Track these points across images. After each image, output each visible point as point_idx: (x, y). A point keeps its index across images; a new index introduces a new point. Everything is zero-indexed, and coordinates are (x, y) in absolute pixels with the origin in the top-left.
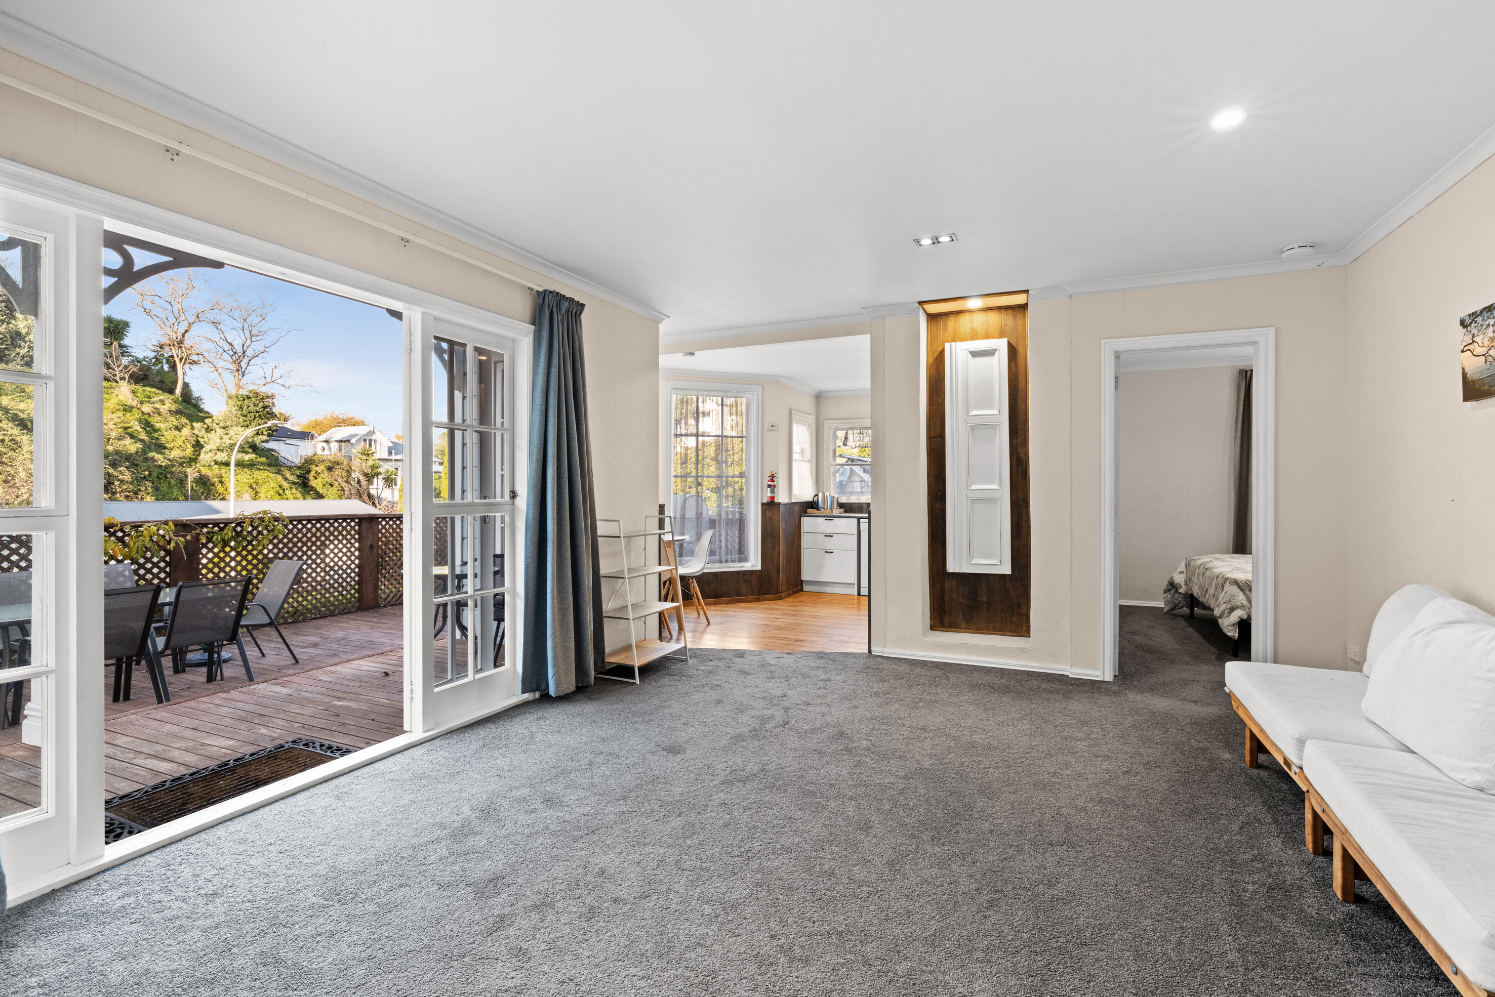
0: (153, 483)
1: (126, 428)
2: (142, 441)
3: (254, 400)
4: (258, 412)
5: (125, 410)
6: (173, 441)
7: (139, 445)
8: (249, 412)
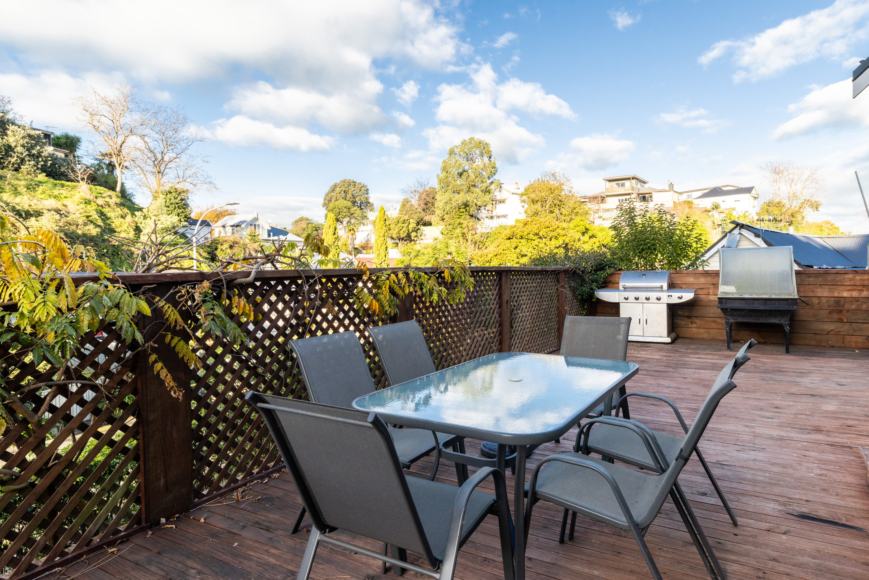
0: (110, 258)
1: (88, 217)
2: (99, 226)
3: (174, 194)
4: (177, 204)
5: (86, 203)
6: (120, 226)
7: (98, 230)
8: (171, 204)
